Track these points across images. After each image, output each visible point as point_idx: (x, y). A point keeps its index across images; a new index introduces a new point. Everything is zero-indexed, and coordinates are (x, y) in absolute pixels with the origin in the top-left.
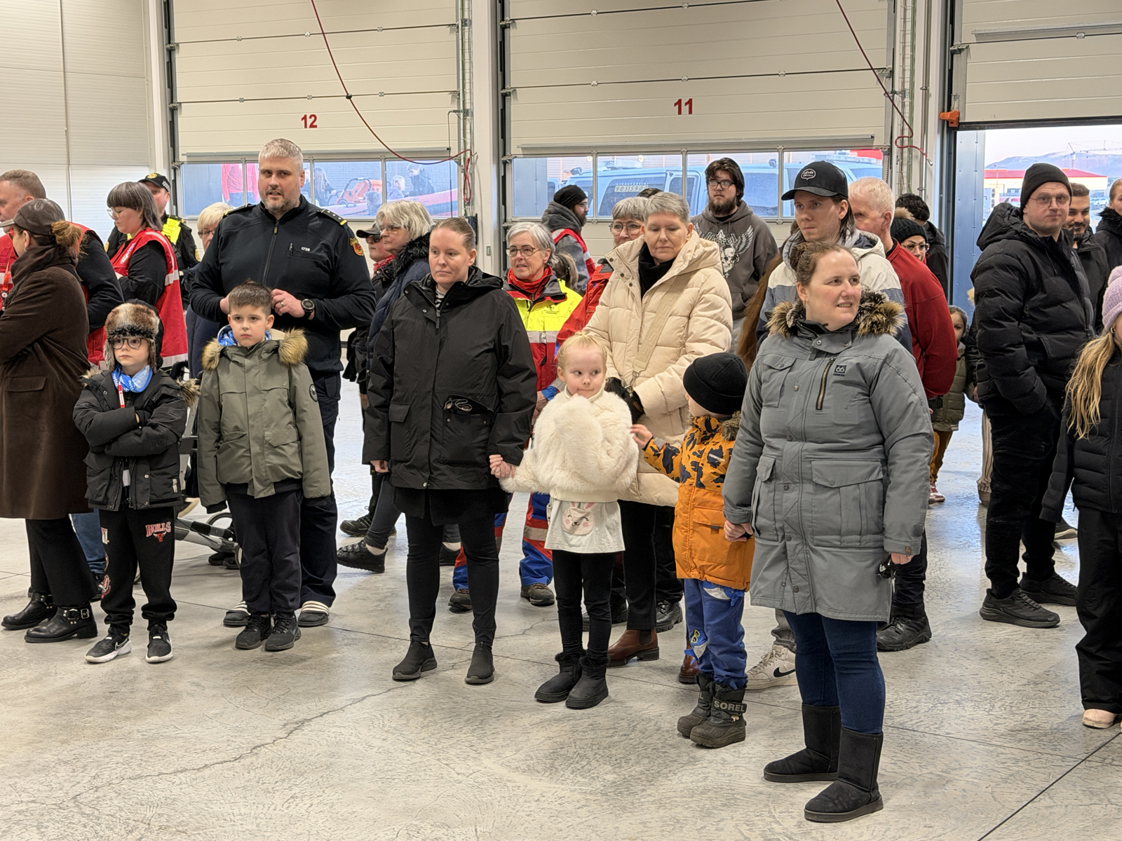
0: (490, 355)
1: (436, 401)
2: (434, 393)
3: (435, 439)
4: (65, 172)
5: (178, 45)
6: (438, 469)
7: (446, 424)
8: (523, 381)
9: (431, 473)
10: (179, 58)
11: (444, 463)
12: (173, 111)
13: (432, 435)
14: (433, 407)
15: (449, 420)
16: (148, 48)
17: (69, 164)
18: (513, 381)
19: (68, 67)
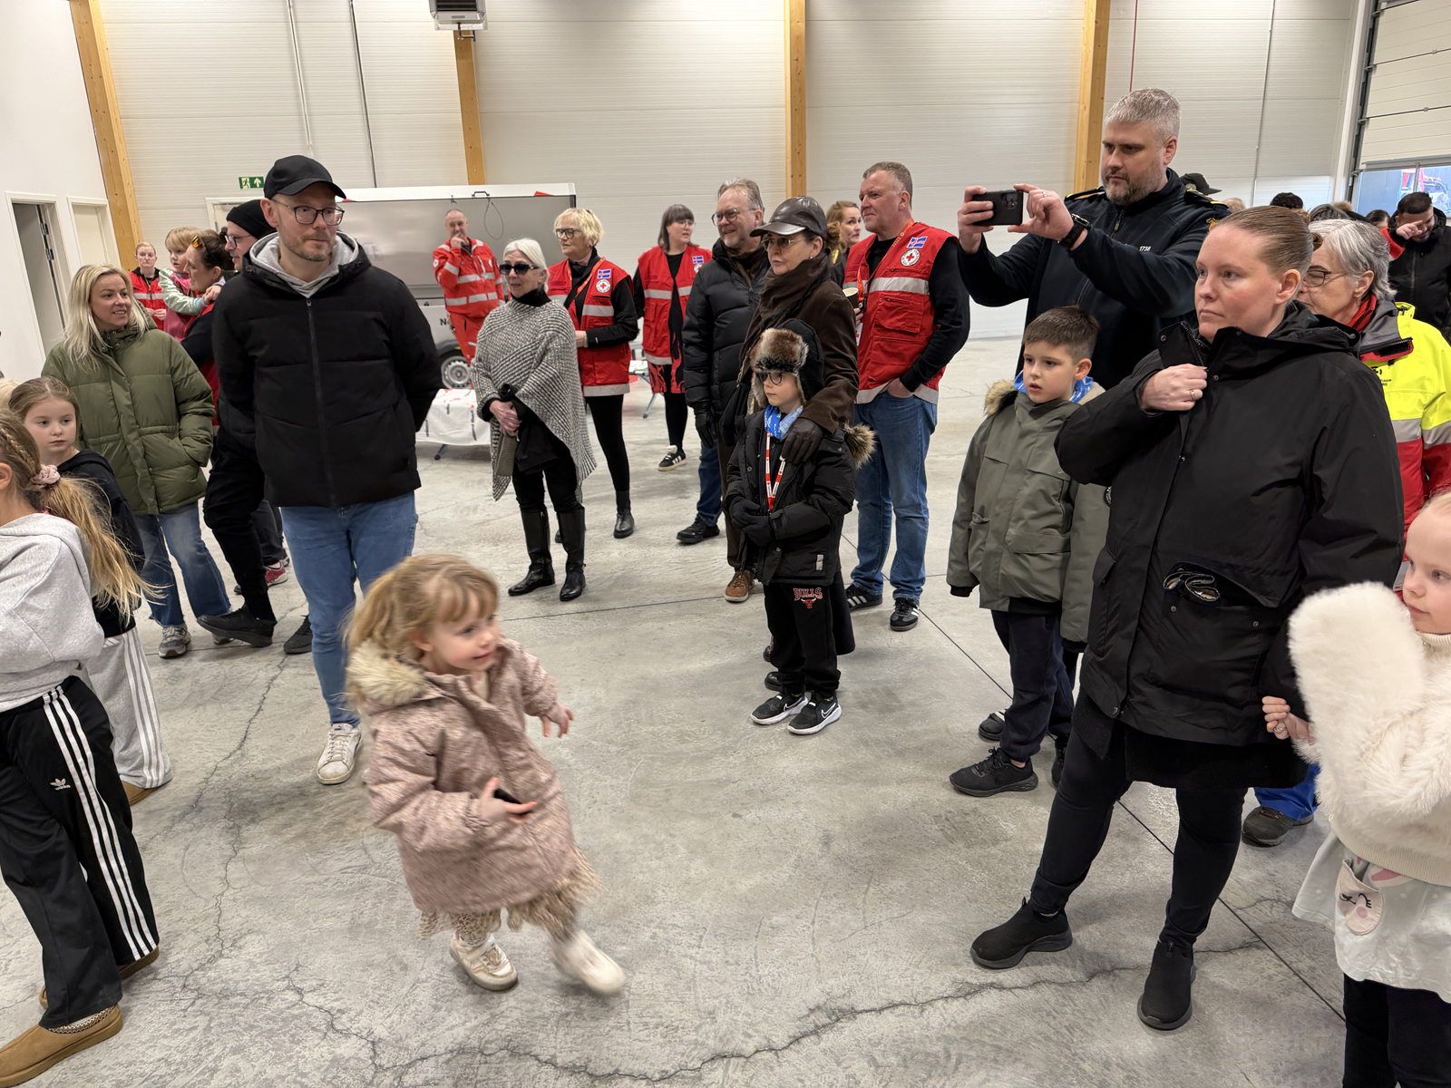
0: (1287, 492)
1: (1156, 567)
2: (1154, 553)
3: (1147, 635)
4: (1251, 184)
5: (1375, 66)
6: (1140, 692)
7: (1167, 614)
8: (1356, 556)
9: (1129, 693)
10: (1375, 79)
11: (1156, 683)
12: (1360, 125)
13: (1140, 625)
14: (1148, 574)
15: (1173, 608)
16: (1347, 72)
17: (1256, 177)
18: (1332, 552)
19: (1268, 95)
